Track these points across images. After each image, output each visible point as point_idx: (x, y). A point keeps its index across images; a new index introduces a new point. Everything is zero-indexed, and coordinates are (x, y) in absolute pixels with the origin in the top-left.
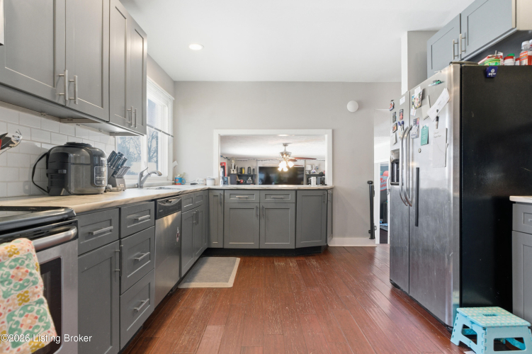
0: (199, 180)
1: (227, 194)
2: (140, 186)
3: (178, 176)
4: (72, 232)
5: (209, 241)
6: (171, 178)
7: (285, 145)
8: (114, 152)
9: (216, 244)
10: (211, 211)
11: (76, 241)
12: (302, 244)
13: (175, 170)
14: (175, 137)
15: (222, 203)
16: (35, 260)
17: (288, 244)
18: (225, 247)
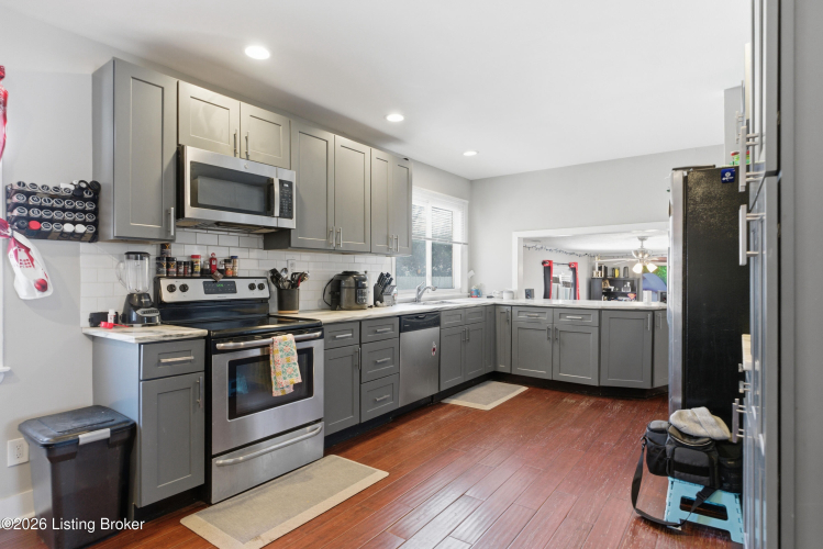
0: (495, 293)
1: (515, 311)
2: (416, 301)
3: (473, 288)
4: (318, 334)
5: (495, 363)
6: (465, 290)
7: (642, 239)
8: (382, 274)
9: (503, 368)
10: (498, 326)
11: (322, 341)
12: (610, 381)
13: (471, 280)
14: (471, 244)
15: (509, 320)
16: (293, 348)
17: (589, 379)
18: (513, 373)
